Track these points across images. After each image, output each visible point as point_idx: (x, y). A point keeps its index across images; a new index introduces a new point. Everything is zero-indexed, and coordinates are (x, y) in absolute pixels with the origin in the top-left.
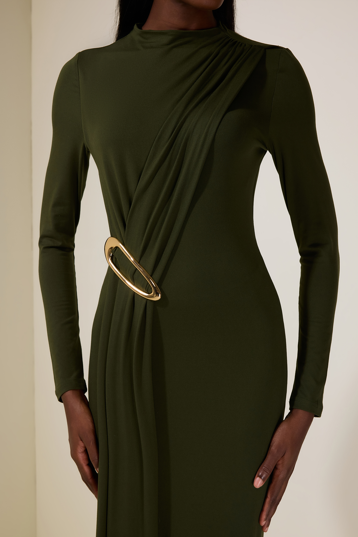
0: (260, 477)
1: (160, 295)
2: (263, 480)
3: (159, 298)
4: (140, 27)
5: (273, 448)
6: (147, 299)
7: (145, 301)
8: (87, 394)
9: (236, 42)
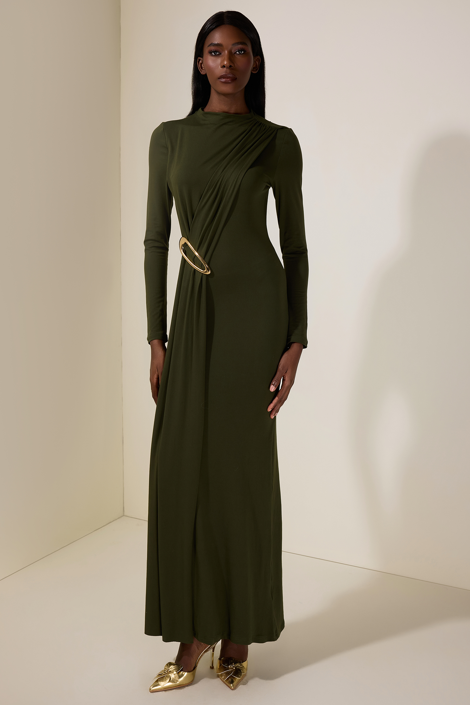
0: (274, 385)
1: (210, 271)
2: (275, 387)
3: (209, 272)
4: (203, 110)
5: (280, 367)
6: (203, 273)
7: (201, 275)
8: (166, 344)
9: (261, 123)
